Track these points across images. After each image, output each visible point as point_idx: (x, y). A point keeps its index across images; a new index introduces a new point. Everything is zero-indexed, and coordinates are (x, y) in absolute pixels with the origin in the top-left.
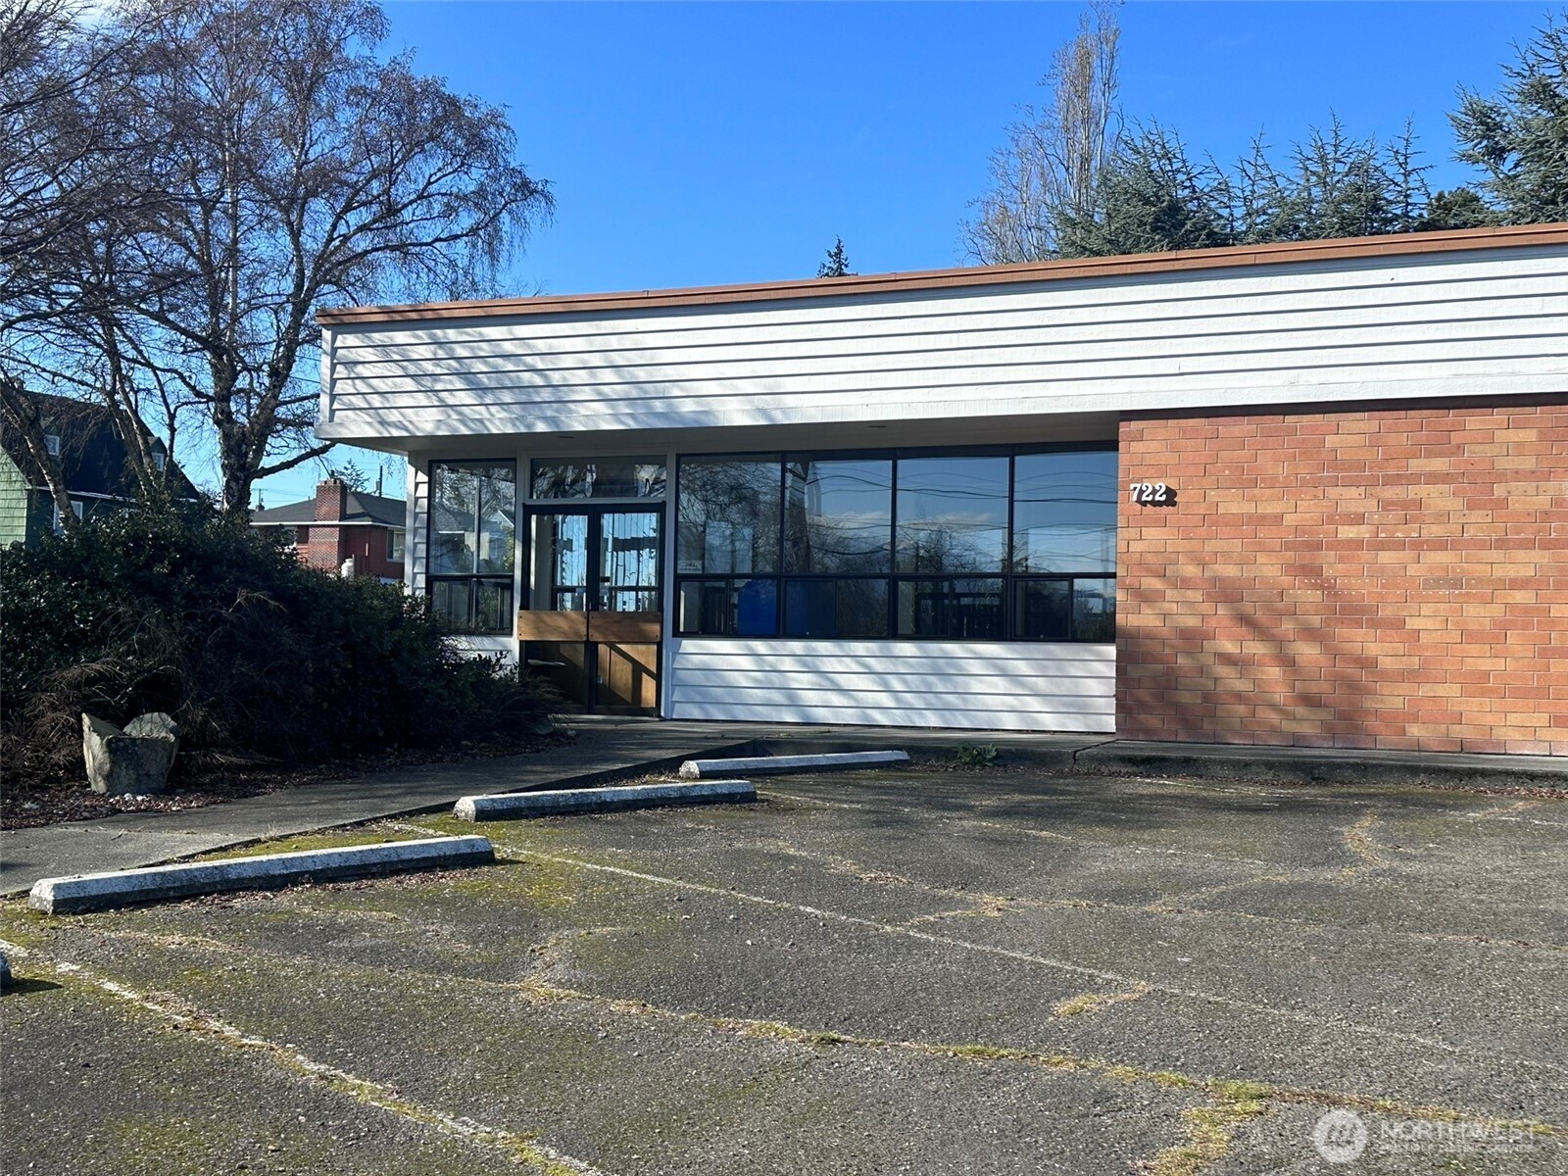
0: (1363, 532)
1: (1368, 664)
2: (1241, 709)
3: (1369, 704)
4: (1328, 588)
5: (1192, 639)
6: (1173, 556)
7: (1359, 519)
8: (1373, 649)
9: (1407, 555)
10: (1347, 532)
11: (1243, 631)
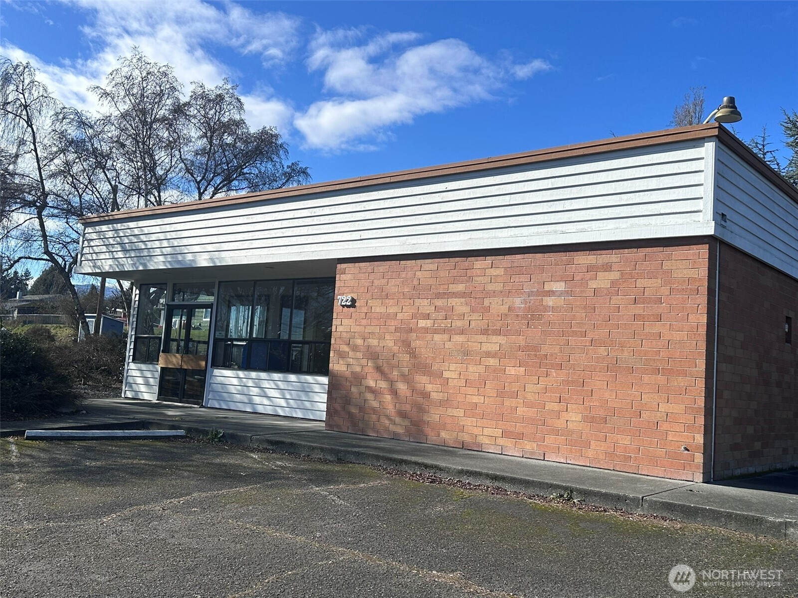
0: (428, 323)
1: (426, 395)
2: (374, 416)
3: (426, 418)
4: (413, 354)
5: (358, 379)
6: (353, 334)
7: (427, 317)
8: (429, 388)
9: (446, 336)
10: (422, 323)
11: (377, 375)
